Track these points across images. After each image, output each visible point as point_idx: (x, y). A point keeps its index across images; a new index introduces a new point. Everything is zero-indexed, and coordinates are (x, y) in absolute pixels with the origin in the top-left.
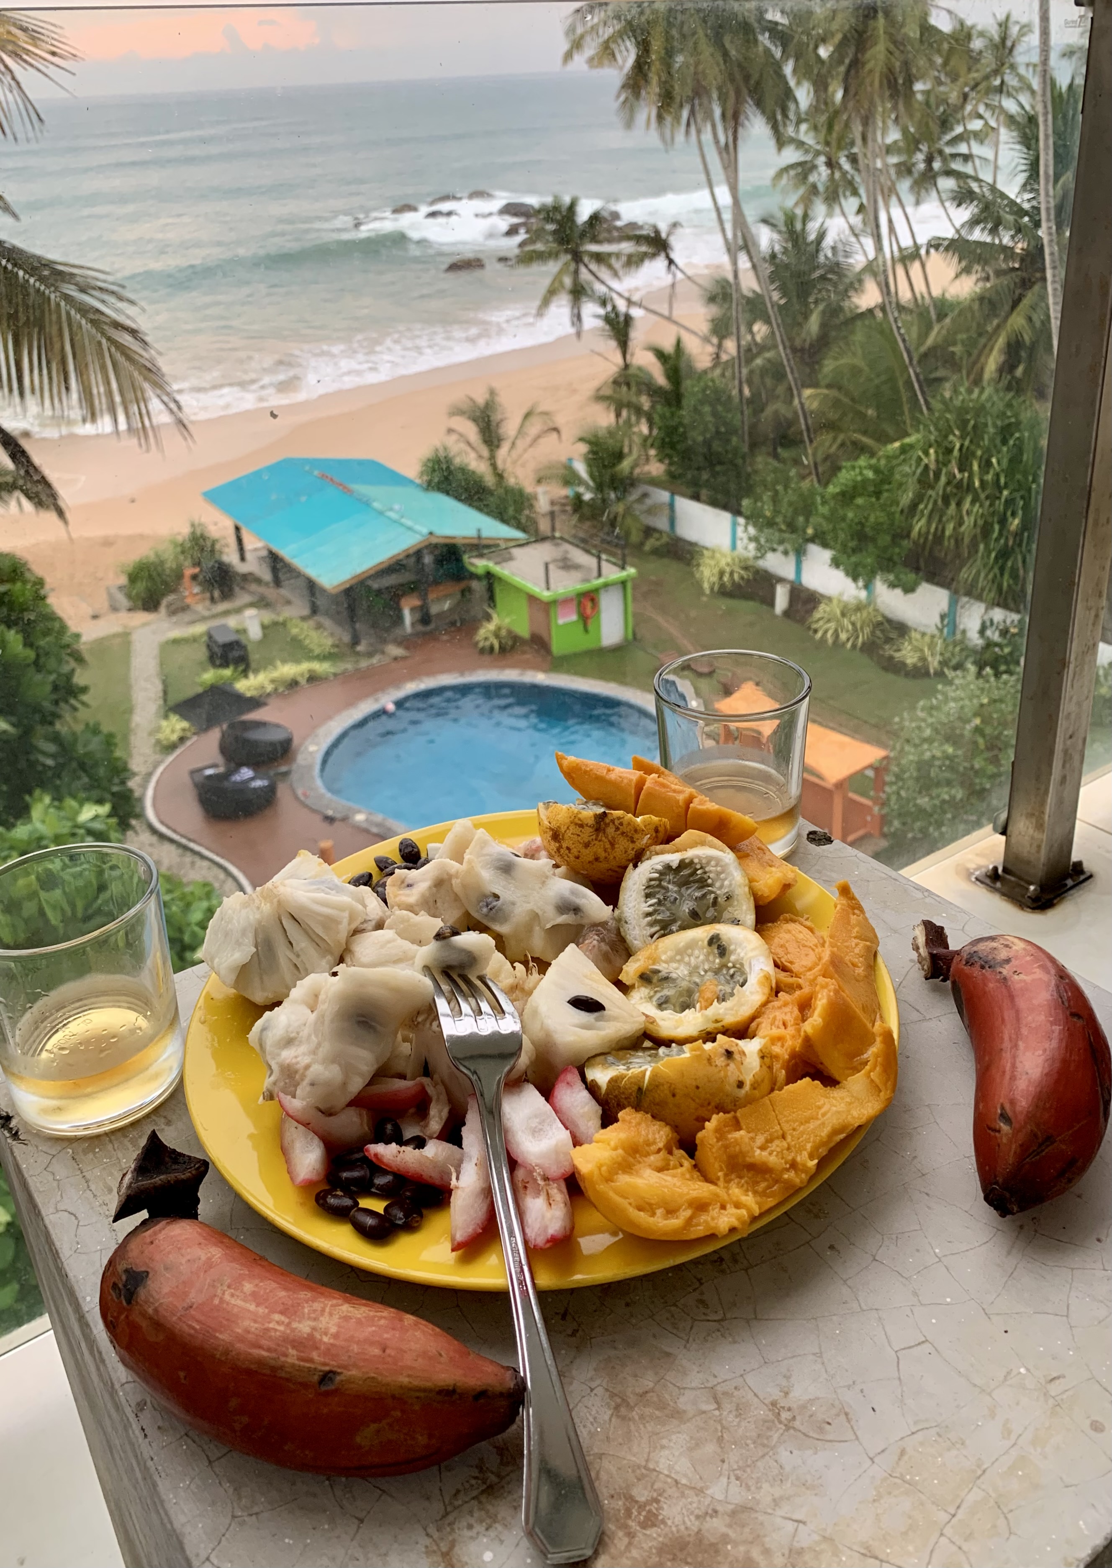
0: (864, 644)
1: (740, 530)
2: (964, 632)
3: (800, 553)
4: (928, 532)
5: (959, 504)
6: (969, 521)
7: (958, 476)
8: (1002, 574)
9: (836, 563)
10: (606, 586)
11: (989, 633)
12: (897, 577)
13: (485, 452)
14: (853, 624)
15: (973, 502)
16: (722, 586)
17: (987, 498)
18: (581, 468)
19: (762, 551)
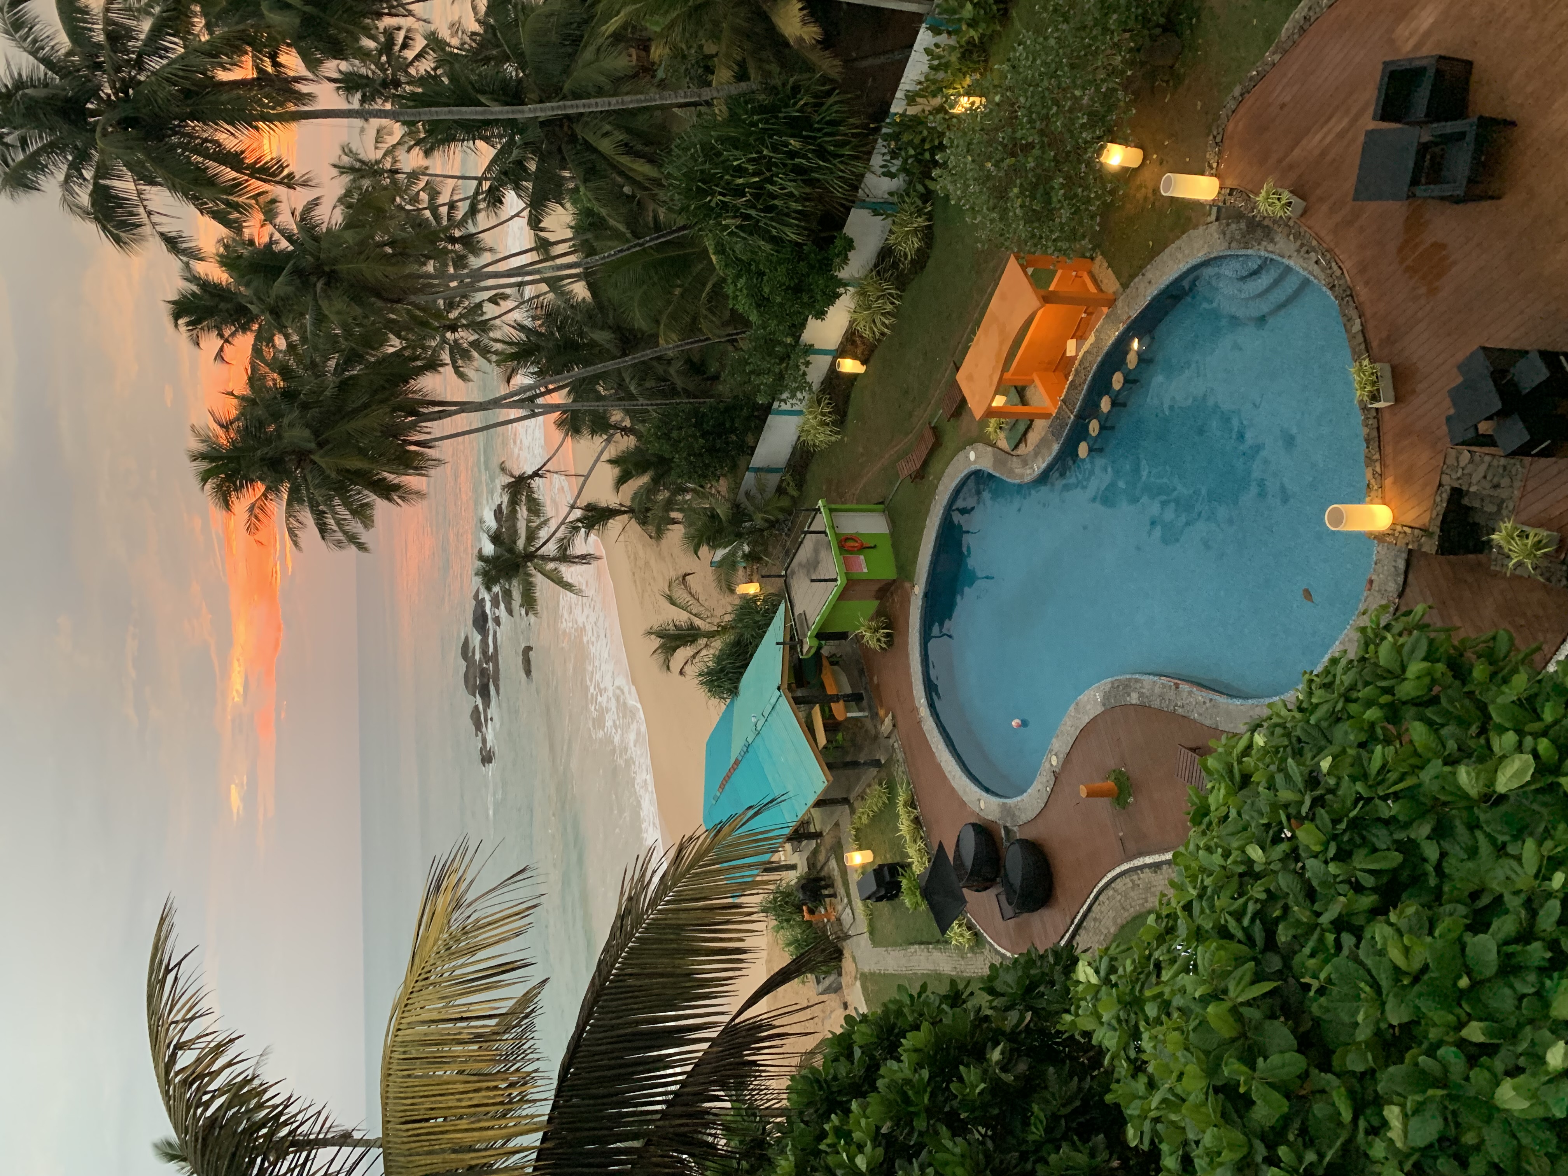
0: (897, 289)
1: (784, 407)
2: (891, 194)
3: (810, 349)
4: (797, 226)
5: (774, 197)
6: (791, 188)
7: (749, 197)
8: (843, 156)
9: (820, 315)
10: (833, 527)
11: (893, 170)
12: (838, 256)
13: (702, 641)
14: (878, 298)
15: (773, 183)
16: (834, 423)
17: (769, 170)
18: (720, 553)
19: (805, 385)
